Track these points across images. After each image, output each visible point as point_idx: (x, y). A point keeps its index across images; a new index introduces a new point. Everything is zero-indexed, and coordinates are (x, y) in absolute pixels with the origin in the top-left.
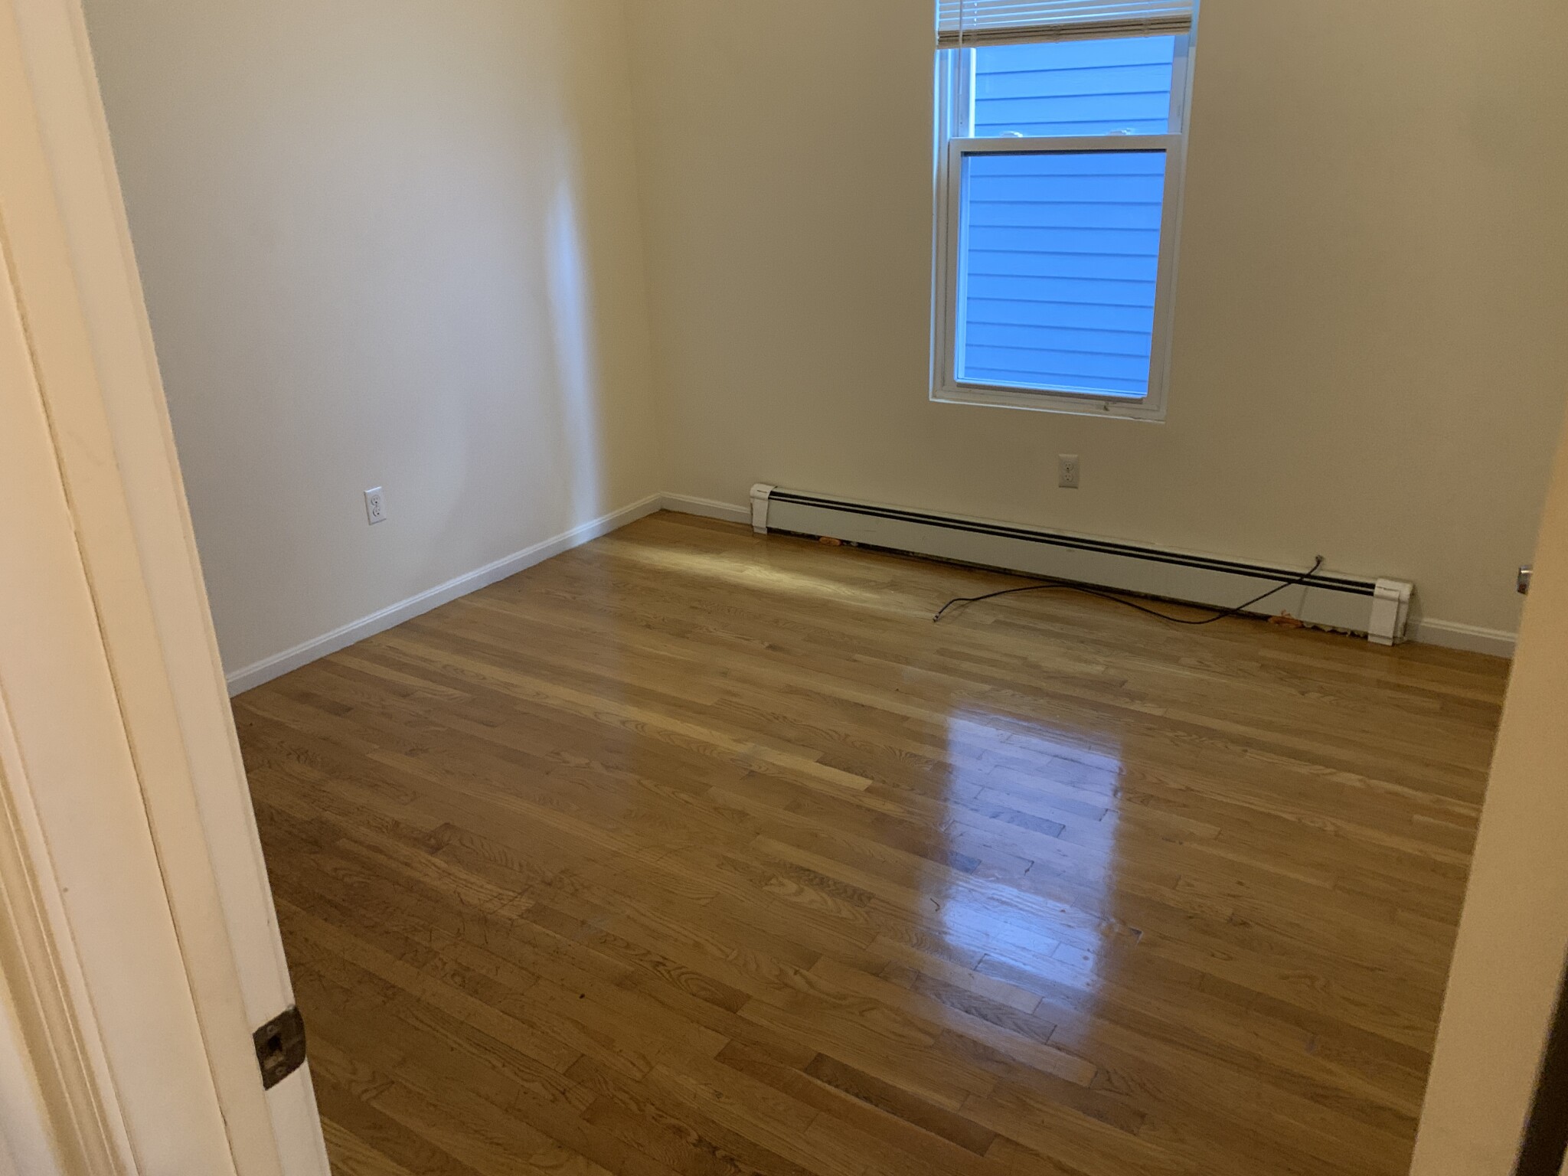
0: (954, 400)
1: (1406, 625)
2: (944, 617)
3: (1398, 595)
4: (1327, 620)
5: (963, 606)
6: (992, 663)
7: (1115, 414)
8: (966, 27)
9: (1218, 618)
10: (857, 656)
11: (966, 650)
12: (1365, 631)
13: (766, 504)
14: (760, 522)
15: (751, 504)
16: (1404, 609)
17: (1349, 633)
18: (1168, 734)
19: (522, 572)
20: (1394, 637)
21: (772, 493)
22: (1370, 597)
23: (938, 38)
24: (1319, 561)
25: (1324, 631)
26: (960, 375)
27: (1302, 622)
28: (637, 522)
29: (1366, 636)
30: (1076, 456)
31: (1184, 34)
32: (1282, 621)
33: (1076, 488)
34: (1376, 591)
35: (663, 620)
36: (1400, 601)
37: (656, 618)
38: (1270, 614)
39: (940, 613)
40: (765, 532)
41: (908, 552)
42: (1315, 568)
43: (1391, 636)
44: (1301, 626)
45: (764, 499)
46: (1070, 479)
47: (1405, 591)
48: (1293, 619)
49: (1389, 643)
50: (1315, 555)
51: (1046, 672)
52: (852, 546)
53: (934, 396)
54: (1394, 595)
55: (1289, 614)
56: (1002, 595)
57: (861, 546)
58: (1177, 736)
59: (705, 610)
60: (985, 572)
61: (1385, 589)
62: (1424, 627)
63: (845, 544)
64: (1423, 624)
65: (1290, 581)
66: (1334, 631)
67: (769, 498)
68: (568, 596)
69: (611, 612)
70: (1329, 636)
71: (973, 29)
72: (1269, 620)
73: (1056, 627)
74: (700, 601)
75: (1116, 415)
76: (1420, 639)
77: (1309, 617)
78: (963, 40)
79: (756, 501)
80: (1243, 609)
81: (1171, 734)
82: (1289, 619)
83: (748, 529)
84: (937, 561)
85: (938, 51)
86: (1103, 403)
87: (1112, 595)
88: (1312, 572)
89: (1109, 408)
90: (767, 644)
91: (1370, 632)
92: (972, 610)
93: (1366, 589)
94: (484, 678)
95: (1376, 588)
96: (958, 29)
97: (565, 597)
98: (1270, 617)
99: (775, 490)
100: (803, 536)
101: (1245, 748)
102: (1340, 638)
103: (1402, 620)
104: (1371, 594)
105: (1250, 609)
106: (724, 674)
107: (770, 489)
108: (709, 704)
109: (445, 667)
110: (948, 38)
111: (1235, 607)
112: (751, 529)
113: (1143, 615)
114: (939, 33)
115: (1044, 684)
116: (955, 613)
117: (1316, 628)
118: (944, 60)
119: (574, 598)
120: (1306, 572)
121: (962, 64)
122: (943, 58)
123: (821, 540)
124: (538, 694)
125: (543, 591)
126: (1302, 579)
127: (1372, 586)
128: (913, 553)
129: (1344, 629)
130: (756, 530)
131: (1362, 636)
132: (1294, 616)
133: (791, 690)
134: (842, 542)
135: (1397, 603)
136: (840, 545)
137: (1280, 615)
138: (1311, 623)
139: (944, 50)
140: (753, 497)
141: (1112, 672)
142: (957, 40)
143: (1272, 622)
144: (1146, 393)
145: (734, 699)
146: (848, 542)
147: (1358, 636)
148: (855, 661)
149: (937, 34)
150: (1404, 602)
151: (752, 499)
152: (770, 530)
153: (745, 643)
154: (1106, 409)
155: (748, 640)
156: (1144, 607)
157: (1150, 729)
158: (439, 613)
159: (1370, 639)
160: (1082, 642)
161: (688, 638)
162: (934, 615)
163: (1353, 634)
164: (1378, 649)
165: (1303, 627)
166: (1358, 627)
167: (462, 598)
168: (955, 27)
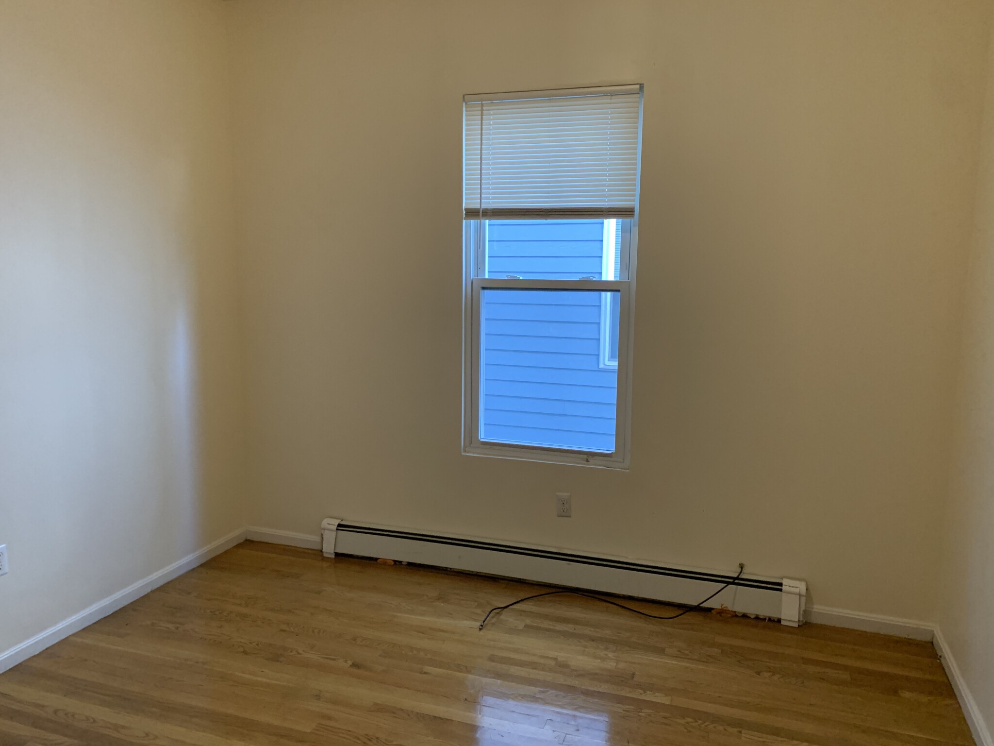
0: (479, 454)
1: (805, 611)
2: (487, 624)
3: (798, 591)
4: (752, 610)
5: (498, 613)
6: (533, 665)
7: (594, 465)
8: (484, 206)
9: (684, 613)
10: (428, 669)
11: (512, 655)
12: (779, 617)
13: (335, 532)
14: (329, 549)
15: (322, 534)
16: (803, 599)
17: (767, 618)
18: (678, 720)
19: (128, 605)
20: (799, 621)
21: (339, 525)
22: (779, 592)
23: (464, 212)
24: (742, 566)
25: (749, 618)
26: (482, 436)
27: (735, 612)
28: (226, 552)
29: (779, 621)
30: (569, 494)
31: (628, 220)
32: (722, 612)
33: (570, 517)
34: (784, 588)
35: (257, 645)
36: (800, 595)
37: (251, 643)
38: (713, 607)
39: (484, 622)
40: (333, 556)
41: (447, 568)
42: (741, 572)
43: (797, 621)
44: (735, 615)
45: (332, 530)
46: (565, 511)
47: (801, 587)
48: (729, 611)
49: (796, 625)
50: (739, 563)
51: (576, 671)
52: (402, 564)
53: (465, 451)
54: (797, 590)
55: (727, 607)
56: (524, 602)
57: (410, 565)
58: (688, 723)
59: (292, 632)
60: (507, 581)
61: (789, 586)
62: (815, 612)
63: (397, 563)
64: (814, 610)
65: (728, 583)
66: (757, 618)
67: (337, 529)
68: (170, 626)
69: (210, 640)
70: (753, 621)
71: (488, 208)
72: (712, 611)
73: (569, 628)
74: (288, 624)
75: (596, 465)
76: (815, 620)
77: (739, 609)
78: (482, 215)
79: (326, 532)
80: (701, 605)
81: (683, 721)
82: (726, 610)
83: (319, 554)
84: (469, 574)
85: (464, 221)
86: (585, 456)
87: (601, 597)
88: (739, 575)
89: (589, 460)
90: (350, 663)
91: (782, 618)
92: (505, 616)
93: (777, 586)
94: (95, 721)
95: (783, 586)
96: (479, 208)
97: (168, 628)
98: (712, 609)
99: (343, 523)
100: (363, 558)
101: (740, 729)
102: (762, 623)
103: (803, 608)
104: (781, 590)
105: (705, 605)
106: (318, 697)
107: (337, 522)
108: (309, 731)
109: (56, 712)
110: (473, 213)
111: (696, 604)
112: (321, 553)
113: (628, 613)
114: (466, 210)
115: (577, 682)
116: (494, 620)
117: (745, 616)
118: (469, 226)
119: (177, 628)
120: (735, 575)
121: (480, 230)
122: (467, 226)
123: (379, 561)
124: (147, 735)
125: (149, 623)
126: (736, 581)
127: (781, 584)
128: (451, 568)
129: (764, 616)
130: (325, 555)
131: (776, 620)
132: (730, 608)
133: (380, 709)
134: (395, 561)
135: (798, 596)
136: (393, 565)
137: (720, 608)
138: (741, 613)
139: (469, 221)
140: (324, 529)
141: (621, 665)
142: (479, 215)
143: (714, 613)
144: (614, 450)
145: (332, 723)
146: (400, 562)
147: (774, 621)
148: (425, 673)
149: (464, 210)
150: (803, 596)
151: (323, 531)
152: (337, 555)
153: (332, 662)
154: (587, 461)
155: (334, 660)
156: (624, 606)
157: (665, 718)
158: (50, 653)
159: (783, 623)
160: (593, 640)
161: (281, 662)
162: (479, 624)
163: (770, 619)
164: (789, 630)
165: (736, 616)
166: (774, 615)
167: (74, 635)
168: (477, 206)
